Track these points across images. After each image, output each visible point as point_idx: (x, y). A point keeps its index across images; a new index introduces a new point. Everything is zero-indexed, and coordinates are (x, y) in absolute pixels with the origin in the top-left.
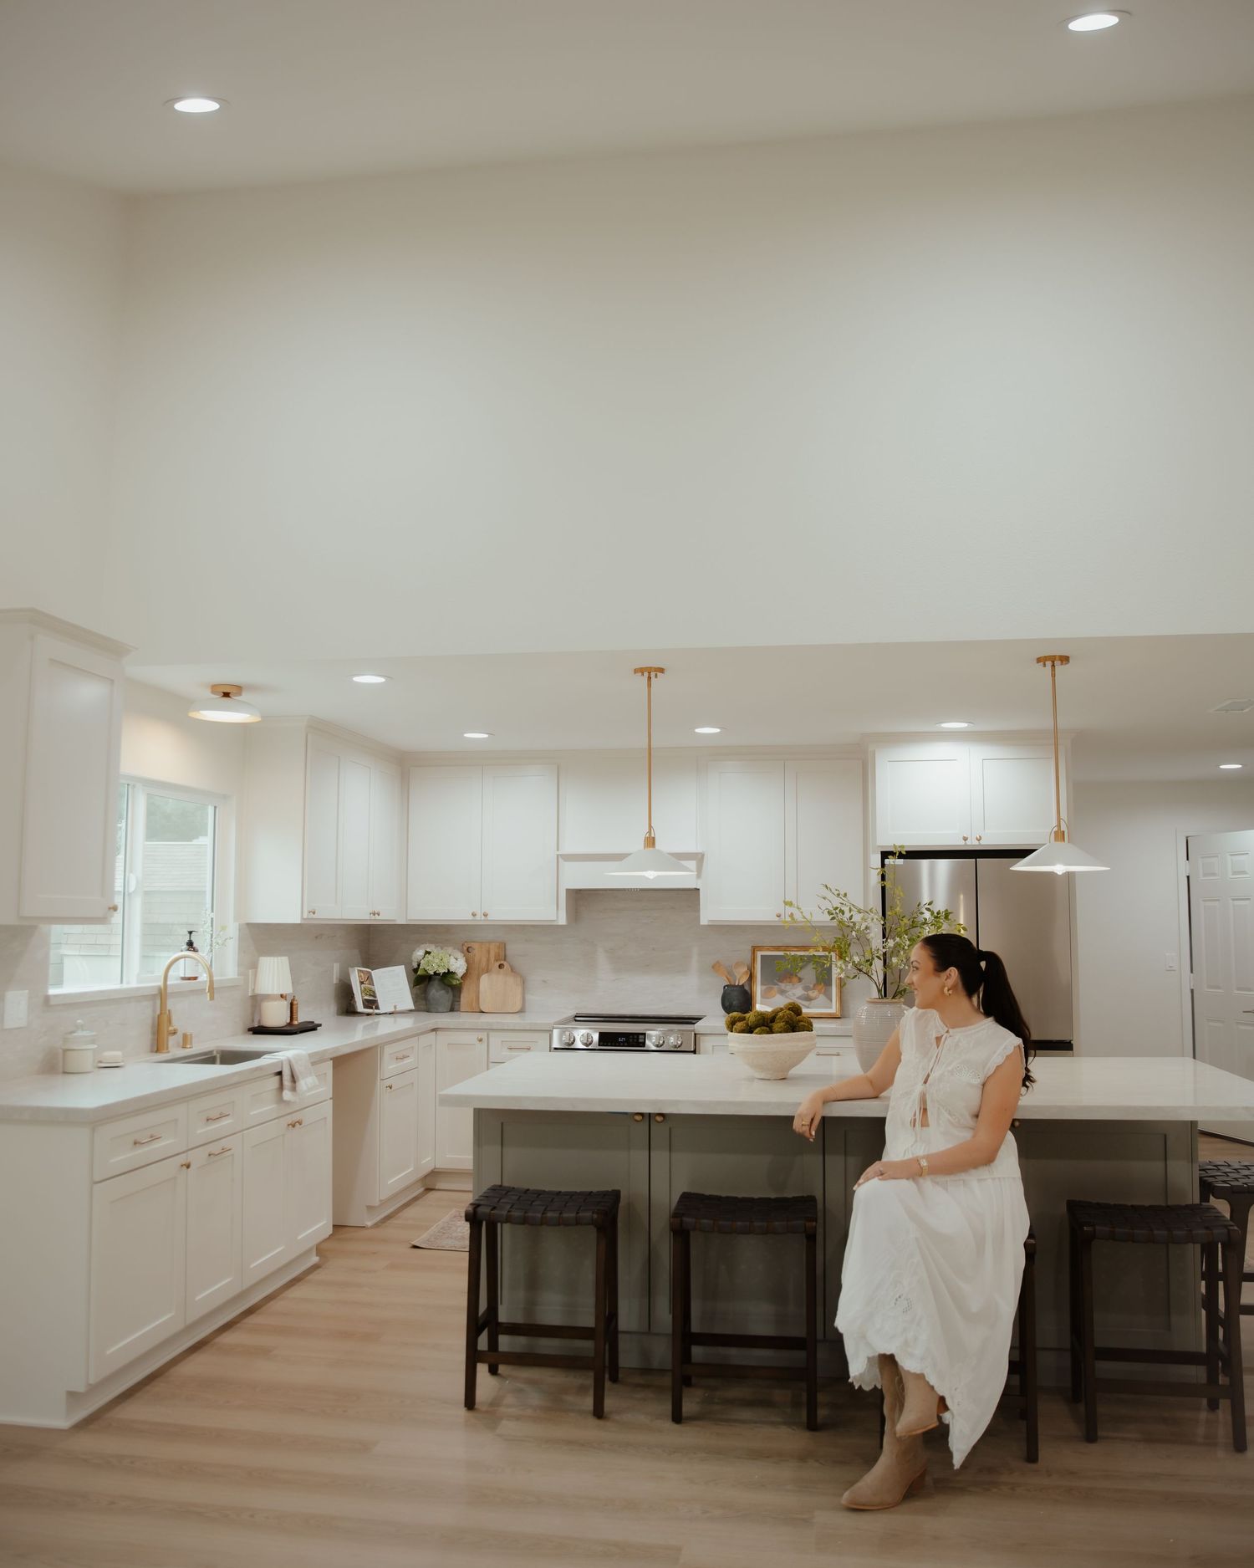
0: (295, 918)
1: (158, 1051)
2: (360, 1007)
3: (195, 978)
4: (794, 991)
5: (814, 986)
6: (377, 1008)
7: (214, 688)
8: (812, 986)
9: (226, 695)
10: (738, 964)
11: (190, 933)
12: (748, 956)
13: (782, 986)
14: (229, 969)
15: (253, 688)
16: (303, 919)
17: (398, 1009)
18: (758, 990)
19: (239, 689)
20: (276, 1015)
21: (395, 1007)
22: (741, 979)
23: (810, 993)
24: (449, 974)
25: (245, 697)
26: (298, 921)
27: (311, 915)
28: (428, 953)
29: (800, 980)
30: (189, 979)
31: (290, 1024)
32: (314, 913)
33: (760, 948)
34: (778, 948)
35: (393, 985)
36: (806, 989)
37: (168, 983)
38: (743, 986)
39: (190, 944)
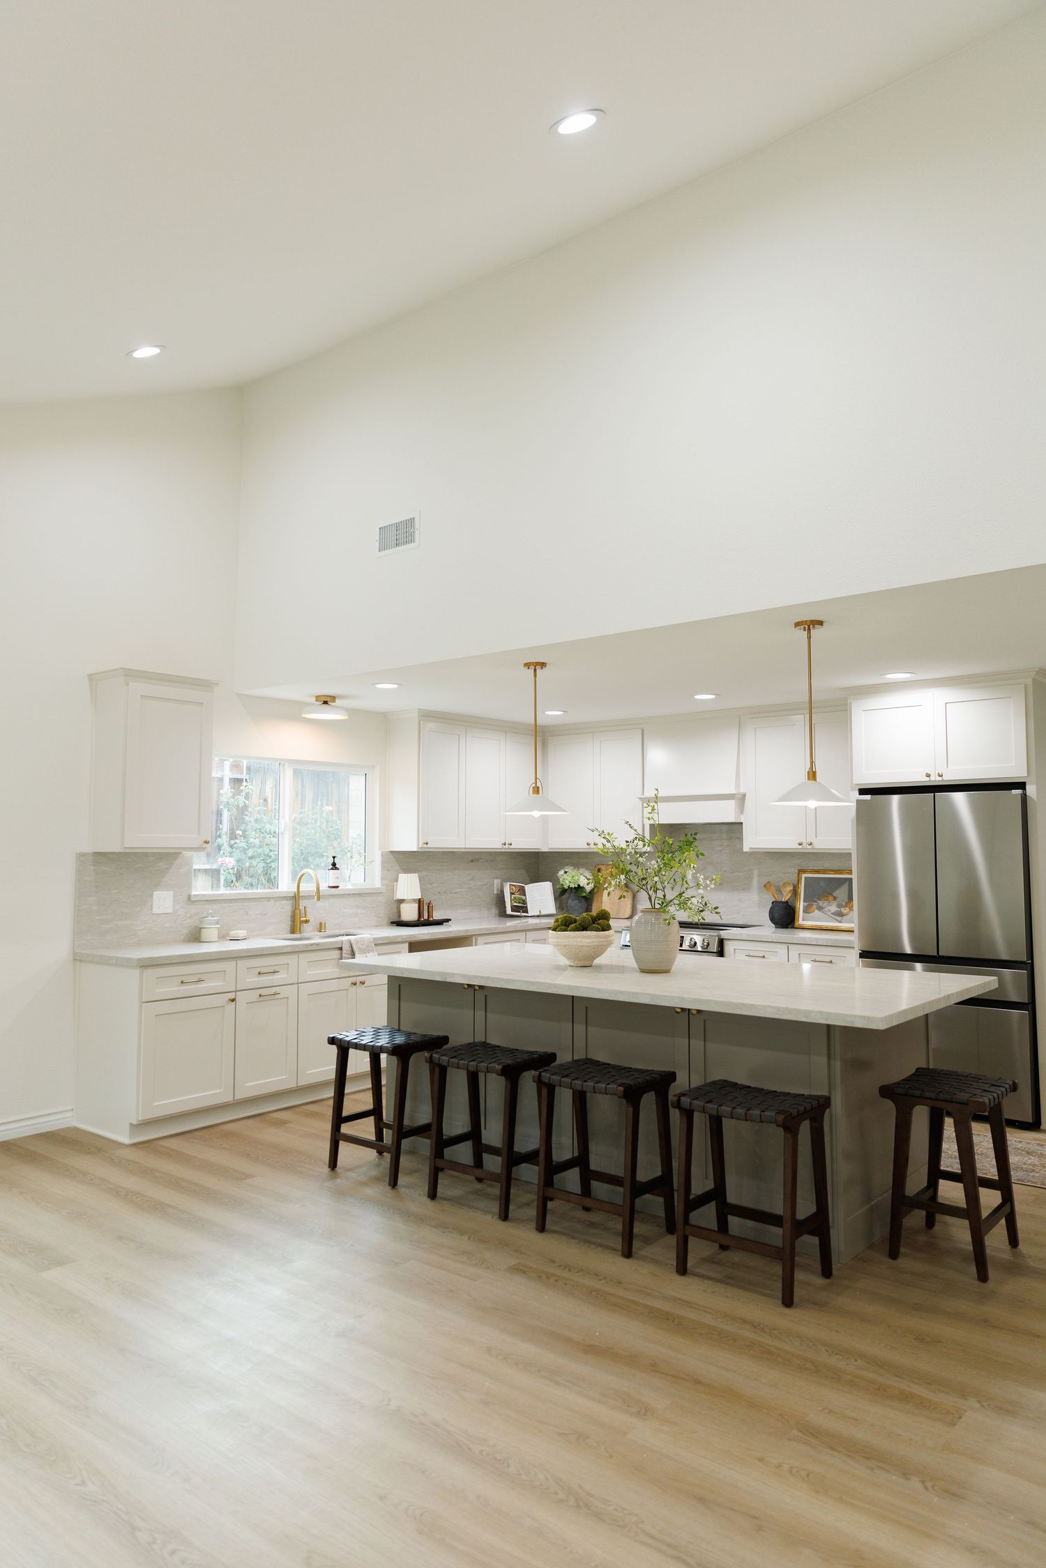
0: (413, 847)
1: (293, 932)
2: (509, 911)
3: (337, 887)
4: (829, 908)
5: (846, 903)
6: (527, 913)
7: (318, 698)
8: (844, 904)
9: (325, 702)
10: (785, 884)
11: (334, 857)
12: (794, 877)
13: (821, 903)
14: (377, 882)
15: (342, 697)
16: (418, 848)
17: (543, 913)
18: (801, 906)
19: (333, 698)
20: (410, 913)
21: (540, 912)
22: (786, 896)
23: (843, 910)
24: (579, 888)
25: (338, 702)
26: (415, 849)
27: (425, 846)
28: (566, 872)
29: (835, 898)
30: (334, 887)
31: (418, 920)
32: (427, 844)
33: (804, 871)
34: (818, 872)
35: (541, 897)
36: (839, 906)
37: (300, 890)
38: (787, 902)
39: (334, 864)
